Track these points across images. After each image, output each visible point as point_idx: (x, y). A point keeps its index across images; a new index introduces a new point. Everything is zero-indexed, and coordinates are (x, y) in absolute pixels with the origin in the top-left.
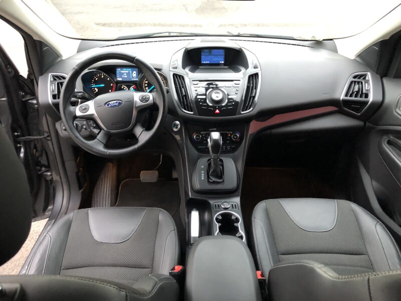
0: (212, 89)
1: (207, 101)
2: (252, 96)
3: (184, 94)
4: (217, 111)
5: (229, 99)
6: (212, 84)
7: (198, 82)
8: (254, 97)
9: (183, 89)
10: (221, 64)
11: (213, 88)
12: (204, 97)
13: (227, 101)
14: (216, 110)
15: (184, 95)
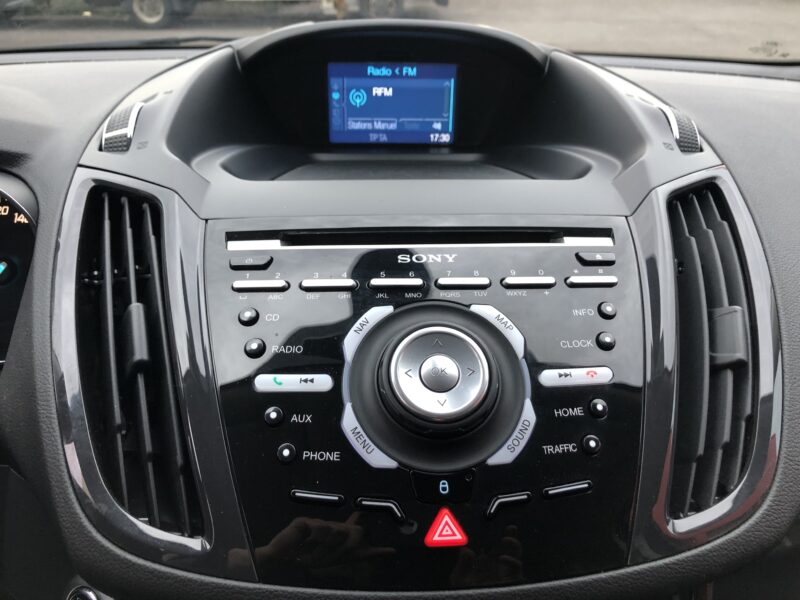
0: (387, 310)
1: (349, 421)
2: (724, 357)
3: (140, 351)
4: (447, 530)
5: (547, 399)
6: (387, 264)
7: (274, 245)
8: (745, 371)
9: (136, 310)
10: (439, 145)
11: (394, 295)
12: (322, 382)
13: (529, 414)
14: (428, 522)
15: (141, 365)
